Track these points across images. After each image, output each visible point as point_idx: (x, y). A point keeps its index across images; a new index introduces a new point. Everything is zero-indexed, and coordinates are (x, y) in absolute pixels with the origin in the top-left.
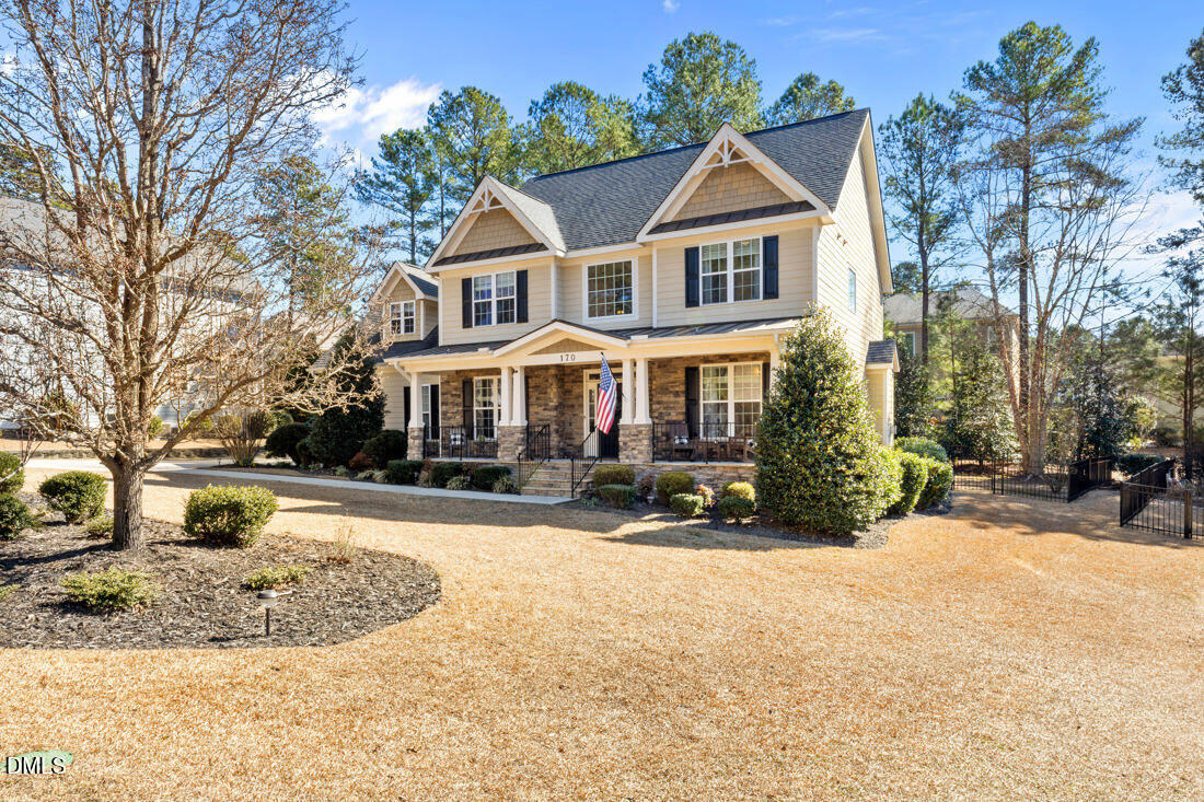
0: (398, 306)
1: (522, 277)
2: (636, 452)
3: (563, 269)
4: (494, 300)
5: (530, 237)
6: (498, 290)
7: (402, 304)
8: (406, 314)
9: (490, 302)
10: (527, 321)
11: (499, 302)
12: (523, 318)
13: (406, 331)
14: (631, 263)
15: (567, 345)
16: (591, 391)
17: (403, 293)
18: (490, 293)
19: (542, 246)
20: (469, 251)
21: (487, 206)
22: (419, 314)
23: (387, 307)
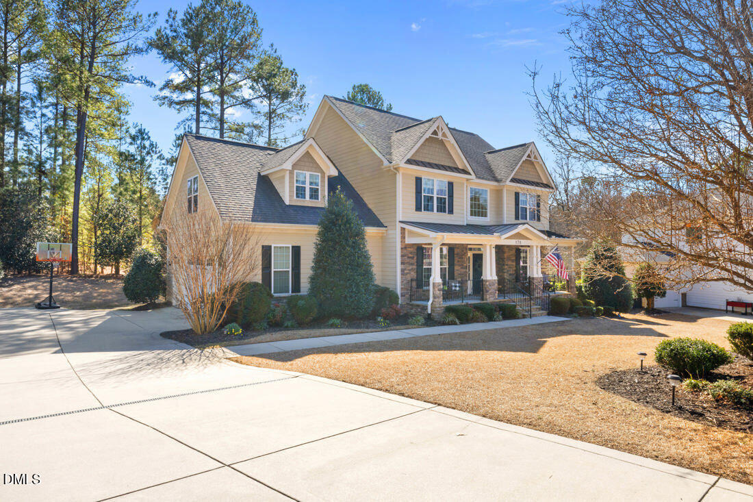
0: (304, 175)
1: (450, 186)
4: (435, 196)
6: (438, 190)
7: (308, 174)
8: (311, 183)
9: (433, 197)
10: (453, 214)
11: (437, 198)
12: (451, 212)
13: (310, 198)
14: (487, 191)
15: (518, 236)
16: (469, 257)
17: (307, 164)
18: (432, 191)
19: (464, 172)
20: (421, 159)
21: (440, 136)
22: (323, 186)
23: (292, 173)
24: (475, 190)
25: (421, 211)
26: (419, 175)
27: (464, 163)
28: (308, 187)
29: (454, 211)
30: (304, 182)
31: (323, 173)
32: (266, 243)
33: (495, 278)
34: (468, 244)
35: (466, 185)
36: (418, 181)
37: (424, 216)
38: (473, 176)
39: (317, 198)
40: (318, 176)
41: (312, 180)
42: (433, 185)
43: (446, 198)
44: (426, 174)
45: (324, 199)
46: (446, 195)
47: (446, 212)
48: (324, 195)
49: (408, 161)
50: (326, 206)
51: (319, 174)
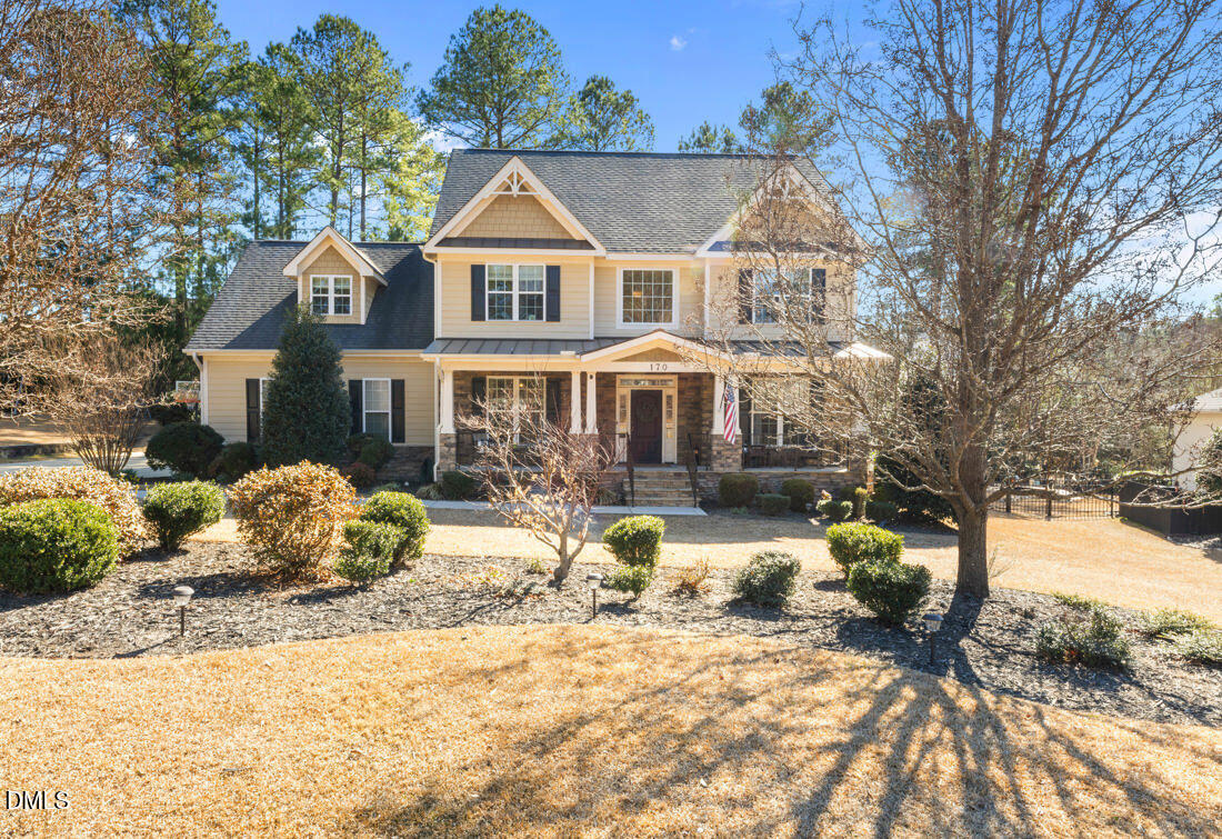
0: (326, 281)
1: (554, 272)
2: (730, 461)
3: (601, 271)
4: (516, 293)
5: (564, 231)
6: (522, 283)
7: (331, 279)
8: (337, 291)
9: (511, 296)
10: (559, 320)
11: (521, 296)
12: (554, 316)
13: (335, 312)
14: (671, 272)
15: (660, 354)
16: (623, 397)
17: (331, 264)
18: (510, 284)
19: (585, 245)
20: (482, 235)
21: (515, 190)
22: (357, 293)
23: (306, 280)
24: (638, 274)
25: (484, 319)
26: (478, 262)
27: (578, 231)
28: (331, 296)
29: (562, 315)
30: (325, 291)
31: (356, 274)
32: (253, 376)
33: (595, 432)
34: (616, 373)
35: (596, 268)
36: (477, 272)
37: (490, 328)
38: (600, 250)
39: (347, 311)
40: (348, 279)
41: (338, 287)
42: (511, 275)
43: (541, 296)
44: (491, 258)
45: (359, 313)
46: (541, 290)
47: (541, 318)
48: (359, 306)
49: (446, 242)
50: (363, 322)
51: (351, 277)
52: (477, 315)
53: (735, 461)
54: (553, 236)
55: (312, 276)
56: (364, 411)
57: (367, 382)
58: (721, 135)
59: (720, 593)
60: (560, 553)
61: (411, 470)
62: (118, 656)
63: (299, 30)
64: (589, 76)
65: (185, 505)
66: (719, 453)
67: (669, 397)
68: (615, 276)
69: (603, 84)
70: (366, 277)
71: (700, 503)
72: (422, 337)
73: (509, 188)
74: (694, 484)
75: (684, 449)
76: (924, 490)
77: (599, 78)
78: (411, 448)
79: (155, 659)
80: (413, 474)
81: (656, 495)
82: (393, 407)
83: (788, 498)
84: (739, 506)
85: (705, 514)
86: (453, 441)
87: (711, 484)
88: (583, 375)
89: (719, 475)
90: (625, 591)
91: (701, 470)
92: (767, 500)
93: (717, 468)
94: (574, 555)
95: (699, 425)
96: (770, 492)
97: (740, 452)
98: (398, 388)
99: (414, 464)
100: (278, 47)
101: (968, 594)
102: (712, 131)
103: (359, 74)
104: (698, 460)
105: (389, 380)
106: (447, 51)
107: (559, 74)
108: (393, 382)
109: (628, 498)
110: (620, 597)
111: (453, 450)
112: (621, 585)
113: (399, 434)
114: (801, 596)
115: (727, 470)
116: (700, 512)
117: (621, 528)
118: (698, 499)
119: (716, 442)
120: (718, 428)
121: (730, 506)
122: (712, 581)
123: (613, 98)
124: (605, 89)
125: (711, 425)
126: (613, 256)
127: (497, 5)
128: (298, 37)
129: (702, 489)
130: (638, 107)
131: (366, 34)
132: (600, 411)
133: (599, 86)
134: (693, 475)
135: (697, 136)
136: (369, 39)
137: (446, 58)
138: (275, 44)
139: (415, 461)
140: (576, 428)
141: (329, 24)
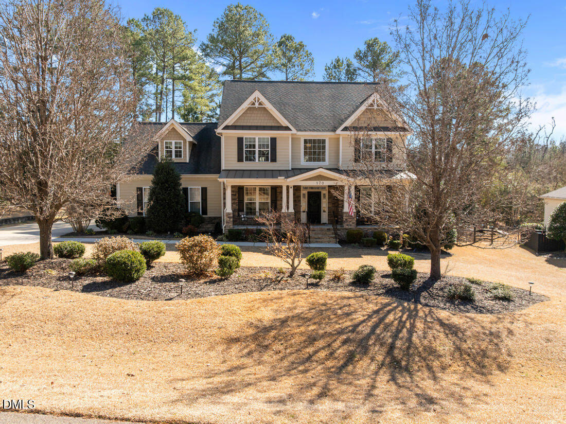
0: (171, 143)
1: (274, 140)
2: (351, 223)
4: (257, 149)
6: (260, 146)
7: (173, 142)
8: (176, 148)
9: (255, 151)
10: (276, 161)
11: (259, 151)
12: (274, 160)
13: (175, 157)
14: (325, 140)
15: (320, 177)
16: (304, 194)
17: (173, 136)
18: (254, 146)
19: (287, 128)
20: (242, 124)
21: (257, 105)
22: (185, 149)
23: (162, 143)
24: (310, 140)
25: (243, 161)
26: (240, 136)
27: (284, 122)
28: (174, 150)
29: (277, 159)
30: (171, 147)
31: (185, 141)
32: (139, 186)
33: (293, 211)
34: (301, 185)
35: (292, 138)
36: (240, 140)
37: (246, 165)
38: (294, 131)
39: (180, 156)
40: (181, 142)
41: (177, 146)
42: (255, 142)
43: (268, 151)
44: (246, 134)
45: (186, 157)
46: (268, 148)
47: (268, 161)
48: (186, 154)
49: (227, 128)
50: (188, 161)
51: (182, 141)
52: (240, 159)
53: (353, 223)
54: (273, 124)
55: (165, 141)
56: (189, 202)
57: (190, 188)
58: (345, 63)
59: (348, 279)
60: (292, 266)
61: (211, 227)
62: (166, 300)
63: (145, 15)
64: (282, 34)
65: (156, 249)
66: (346, 220)
67: (324, 194)
68: (300, 141)
69: (289, 38)
70: (189, 142)
71: (339, 241)
72: (216, 169)
73: (254, 104)
74: (336, 234)
75: (331, 217)
76: (418, 243)
77: (287, 35)
78: (210, 217)
79: (177, 301)
80: (211, 229)
81: (319, 238)
82: (202, 199)
83: (376, 240)
84: (355, 243)
85: (340, 246)
86: (231, 215)
87: (343, 233)
88: (288, 187)
89: (346, 229)
90: (316, 279)
91: (339, 227)
92: (367, 240)
93: (345, 226)
94: (297, 267)
95: (337, 207)
96: (368, 237)
97: (355, 219)
98: (204, 191)
99: (211, 225)
100: (133, 20)
101: (433, 279)
102: (341, 61)
103: (173, 35)
104: (337, 222)
105: (200, 187)
106: (215, 23)
107: (269, 35)
108: (202, 188)
109: (308, 240)
110: (314, 281)
111: (232, 219)
112: (314, 277)
113: (205, 211)
114: (376, 280)
115: (350, 227)
116: (338, 246)
117: (312, 257)
118: (338, 240)
119: (345, 215)
120: (346, 209)
121: (351, 243)
122: (345, 275)
123: (294, 45)
124: (290, 40)
125: (343, 207)
126: (299, 133)
127: (239, 3)
128: (144, 19)
129: (339, 235)
130: (306, 49)
131: (176, 16)
132: (295, 201)
133: (287, 39)
134: (335, 230)
135: (334, 63)
136: (177, 18)
137: (214, 26)
138: (131, 19)
139: (212, 223)
140: (284, 210)
141: (159, 12)
